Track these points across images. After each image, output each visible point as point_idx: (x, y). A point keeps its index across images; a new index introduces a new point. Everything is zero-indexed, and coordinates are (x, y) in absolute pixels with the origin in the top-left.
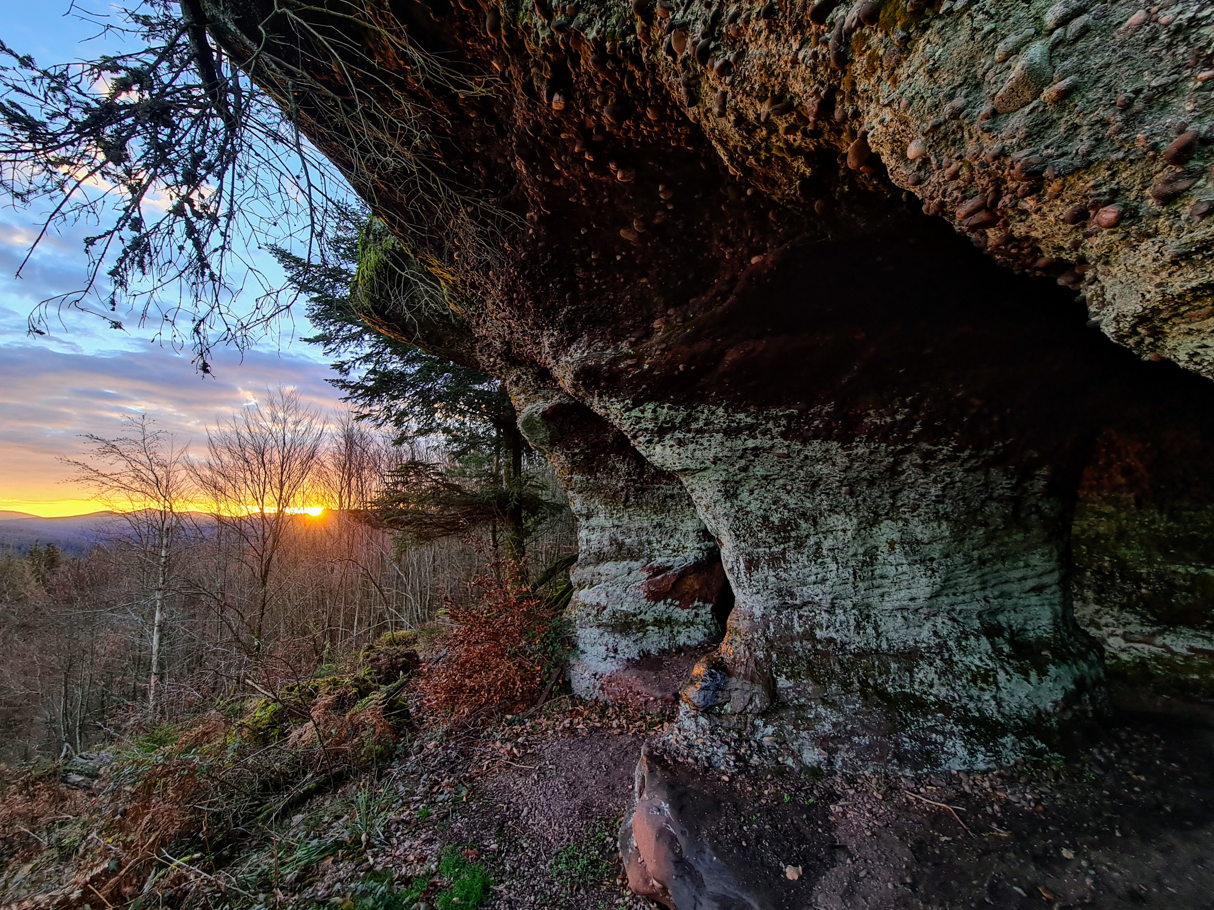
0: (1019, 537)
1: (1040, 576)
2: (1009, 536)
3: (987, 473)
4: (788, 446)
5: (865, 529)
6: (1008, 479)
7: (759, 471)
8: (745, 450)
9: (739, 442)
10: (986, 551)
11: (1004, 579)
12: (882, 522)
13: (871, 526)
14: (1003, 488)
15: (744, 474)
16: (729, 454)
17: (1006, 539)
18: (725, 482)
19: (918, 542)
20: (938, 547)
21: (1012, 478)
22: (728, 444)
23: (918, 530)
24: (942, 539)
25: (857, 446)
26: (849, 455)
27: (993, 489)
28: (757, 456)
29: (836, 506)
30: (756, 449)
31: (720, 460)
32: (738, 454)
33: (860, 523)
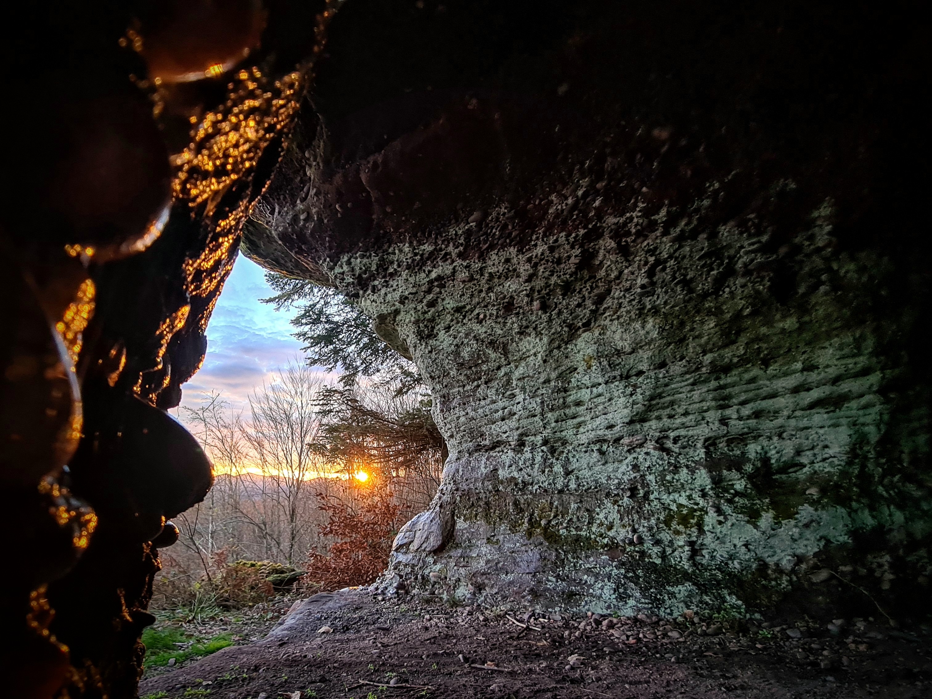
0: (790, 323)
1: (835, 381)
2: (769, 323)
3: (713, 236)
4: (468, 267)
5: (559, 347)
6: (750, 236)
7: (450, 304)
8: (431, 282)
9: (423, 275)
10: (728, 353)
11: (764, 391)
12: (580, 336)
13: (567, 343)
14: (747, 253)
15: (433, 310)
16: (414, 290)
17: (764, 330)
18: (417, 322)
19: (619, 353)
20: (645, 354)
21: (759, 233)
22: (412, 280)
23: (617, 336)
24: (649, 343)
25: (536, 245)
26: (529, 260)
27: (731, 258)
28: (443, 286)
29: (527, 327)
30: (439, 278)
31: (406, 298)
32: (423, 288)
33: (551, 342)
